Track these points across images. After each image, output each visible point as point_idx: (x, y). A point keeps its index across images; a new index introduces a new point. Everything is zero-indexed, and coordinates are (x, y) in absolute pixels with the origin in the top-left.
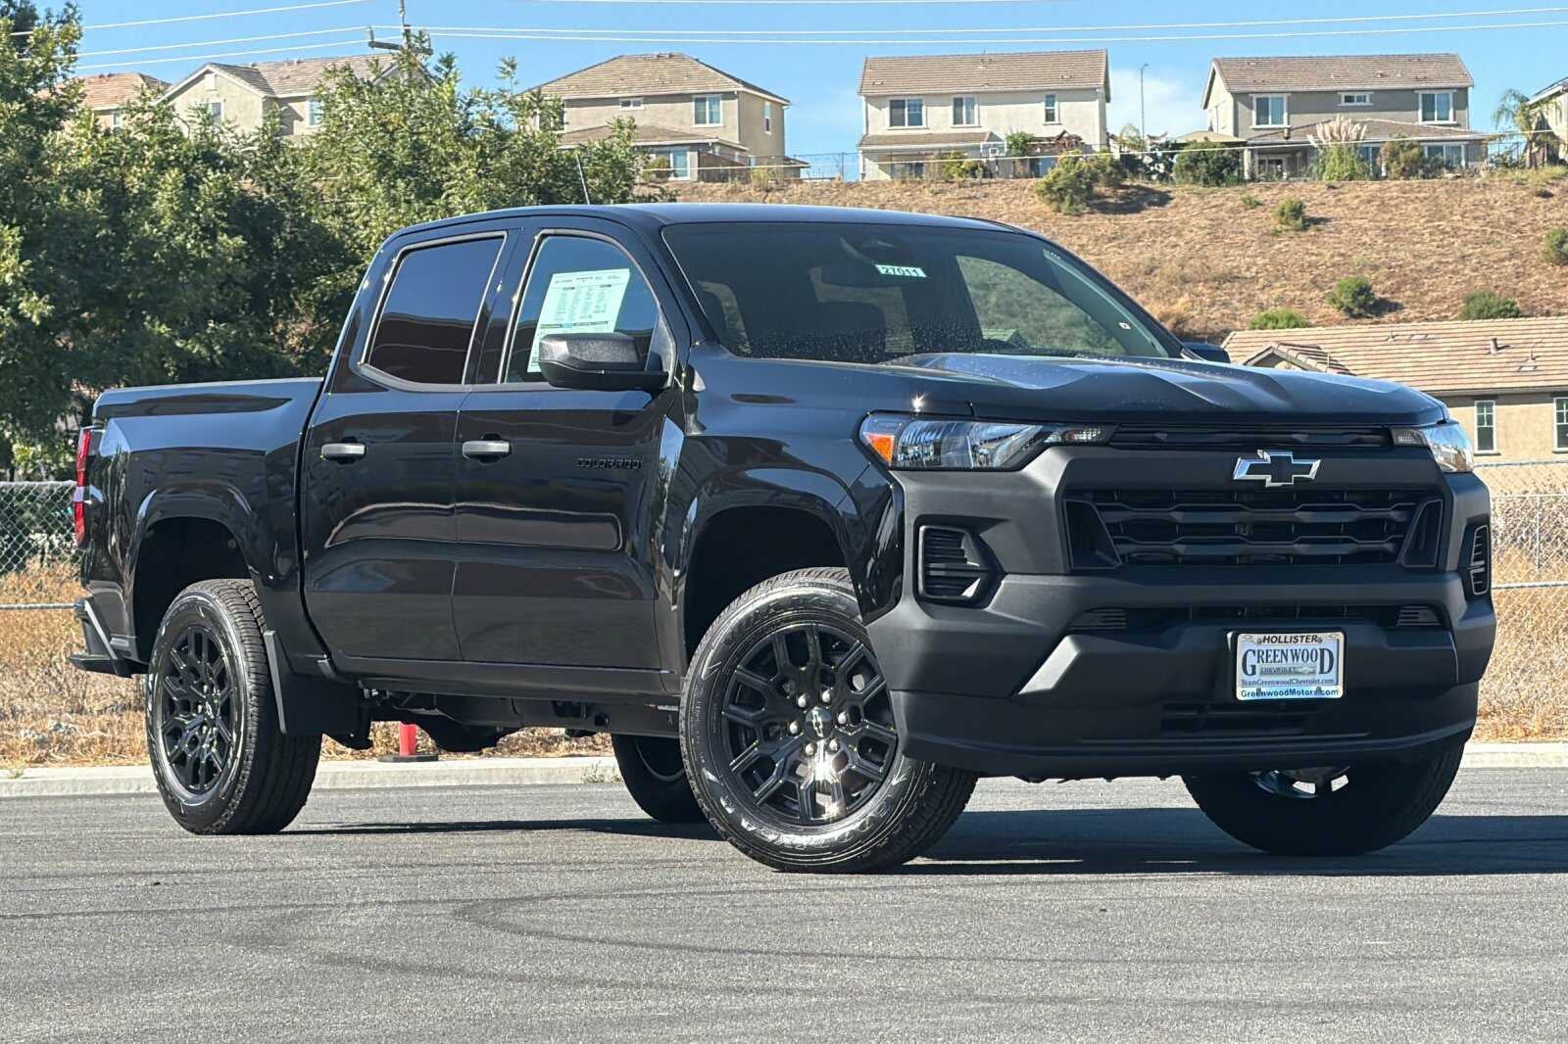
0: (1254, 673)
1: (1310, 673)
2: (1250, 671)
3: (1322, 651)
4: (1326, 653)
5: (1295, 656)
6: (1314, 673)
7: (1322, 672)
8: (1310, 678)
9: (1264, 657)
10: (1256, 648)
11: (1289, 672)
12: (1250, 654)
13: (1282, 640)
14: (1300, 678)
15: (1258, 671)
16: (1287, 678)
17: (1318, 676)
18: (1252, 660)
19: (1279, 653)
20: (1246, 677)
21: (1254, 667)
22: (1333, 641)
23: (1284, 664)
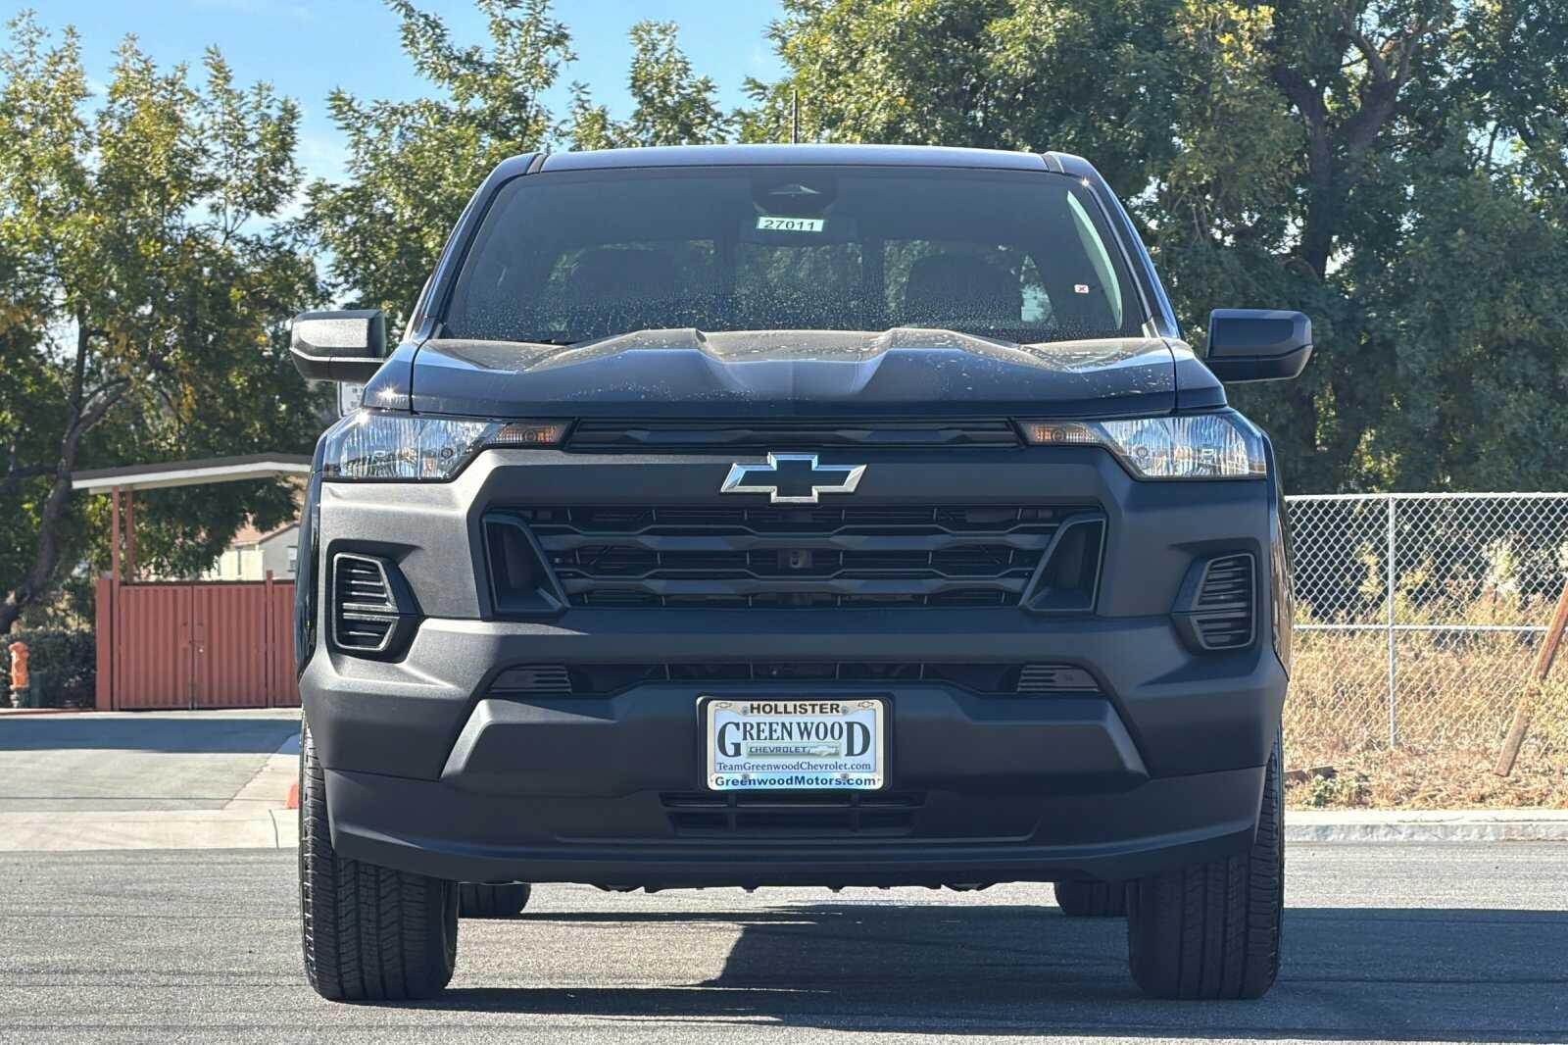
0: (737, 753)
1: (830, 755)
2: (730, 750)
3: (850, 725)
4: (857, 730)
5: (805, 731)
6: (836, 754)
7: (850, 752)
8: (831, 761)
9: (754, 732)
10: (741, 720)
11: (796, 752)
12: (731, 728)
13: (781, 709)
14: (814, 761)
15: (743, 750)
16: (793, 761)
17: (843, 759)
18: (733, 736)
19: (779, 728)
20: (721, 757)
21: (737, 747)
22: (870, 714)
23: (786, 742)
